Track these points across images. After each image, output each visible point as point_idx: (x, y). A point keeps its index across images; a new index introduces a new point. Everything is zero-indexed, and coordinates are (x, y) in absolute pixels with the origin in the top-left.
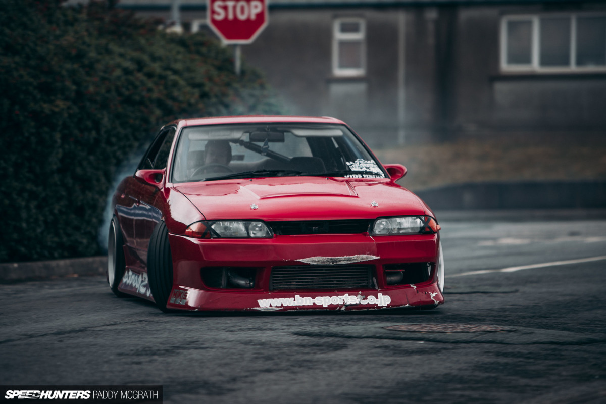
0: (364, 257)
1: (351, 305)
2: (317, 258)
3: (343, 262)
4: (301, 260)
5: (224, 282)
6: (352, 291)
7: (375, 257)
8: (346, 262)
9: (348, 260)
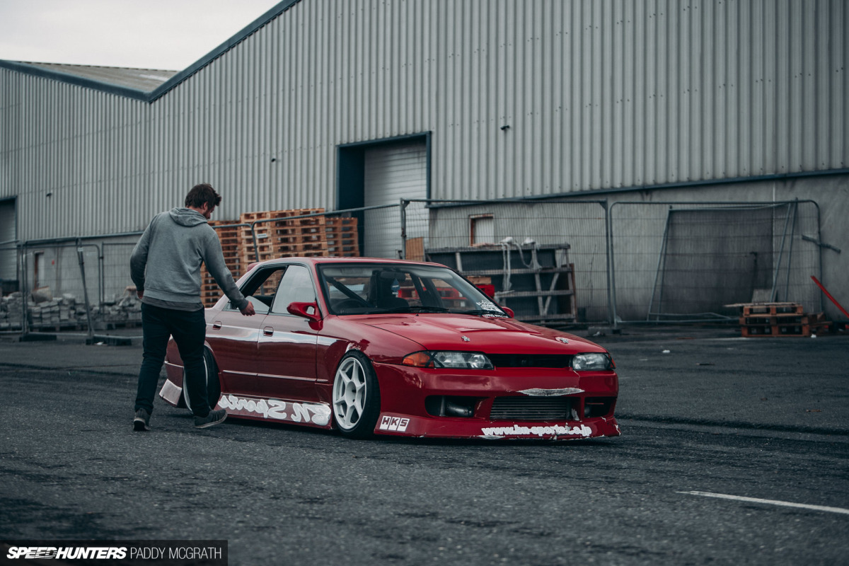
1: (561, 435)
2: (535, 390)
3: (555, 395)
4: (522, 391)
6: (560, 423)
7: (581, 391)
8: (558, 395)
9: (561, 392)
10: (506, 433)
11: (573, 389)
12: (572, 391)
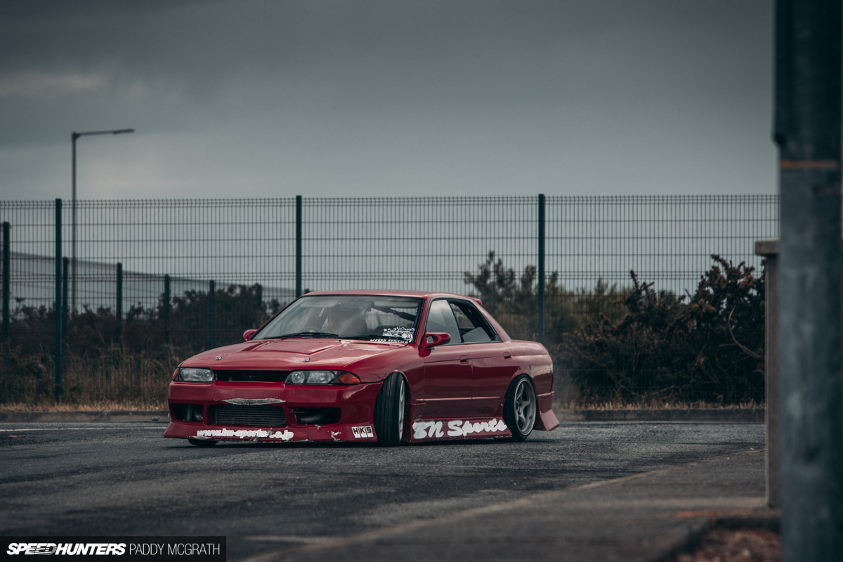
0: (272, 400)
1: (261, 438)
2: (237, 400)
3: (256, 404)
4: (226, 401)
5: (188, 417)
6: (264, 428)
7: (281, 401)
8: (259, 404)
9: (261, 402)
10: (214, 435)
11: (273, 399)
12: (271, 401)
